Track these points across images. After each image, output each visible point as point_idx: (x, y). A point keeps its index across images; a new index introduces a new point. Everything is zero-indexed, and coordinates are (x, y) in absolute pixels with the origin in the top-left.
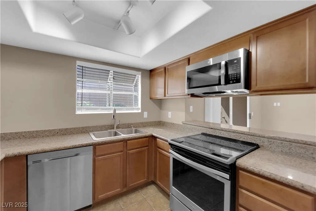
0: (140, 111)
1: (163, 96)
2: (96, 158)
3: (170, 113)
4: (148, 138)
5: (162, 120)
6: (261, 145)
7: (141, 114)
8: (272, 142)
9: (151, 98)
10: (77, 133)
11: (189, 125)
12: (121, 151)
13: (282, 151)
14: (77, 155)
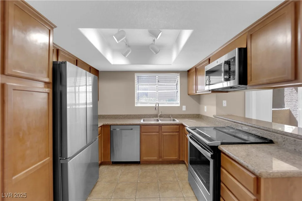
0: (179, 105)
1: (195, 92)
2: (142, 133)
3: (205, 107)
4: (178, 126)
5: (200, 114)
6: (276, 141)
7: (180, 108)
8: (286, 139)
9: (188, 94)
10: (136, 118)
11: (218, 119)
12: (157, 132)
13: (295, 149)
14: (132, 129)
